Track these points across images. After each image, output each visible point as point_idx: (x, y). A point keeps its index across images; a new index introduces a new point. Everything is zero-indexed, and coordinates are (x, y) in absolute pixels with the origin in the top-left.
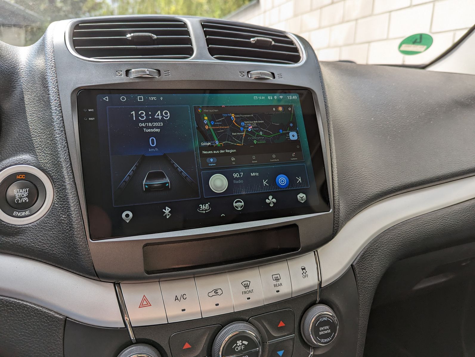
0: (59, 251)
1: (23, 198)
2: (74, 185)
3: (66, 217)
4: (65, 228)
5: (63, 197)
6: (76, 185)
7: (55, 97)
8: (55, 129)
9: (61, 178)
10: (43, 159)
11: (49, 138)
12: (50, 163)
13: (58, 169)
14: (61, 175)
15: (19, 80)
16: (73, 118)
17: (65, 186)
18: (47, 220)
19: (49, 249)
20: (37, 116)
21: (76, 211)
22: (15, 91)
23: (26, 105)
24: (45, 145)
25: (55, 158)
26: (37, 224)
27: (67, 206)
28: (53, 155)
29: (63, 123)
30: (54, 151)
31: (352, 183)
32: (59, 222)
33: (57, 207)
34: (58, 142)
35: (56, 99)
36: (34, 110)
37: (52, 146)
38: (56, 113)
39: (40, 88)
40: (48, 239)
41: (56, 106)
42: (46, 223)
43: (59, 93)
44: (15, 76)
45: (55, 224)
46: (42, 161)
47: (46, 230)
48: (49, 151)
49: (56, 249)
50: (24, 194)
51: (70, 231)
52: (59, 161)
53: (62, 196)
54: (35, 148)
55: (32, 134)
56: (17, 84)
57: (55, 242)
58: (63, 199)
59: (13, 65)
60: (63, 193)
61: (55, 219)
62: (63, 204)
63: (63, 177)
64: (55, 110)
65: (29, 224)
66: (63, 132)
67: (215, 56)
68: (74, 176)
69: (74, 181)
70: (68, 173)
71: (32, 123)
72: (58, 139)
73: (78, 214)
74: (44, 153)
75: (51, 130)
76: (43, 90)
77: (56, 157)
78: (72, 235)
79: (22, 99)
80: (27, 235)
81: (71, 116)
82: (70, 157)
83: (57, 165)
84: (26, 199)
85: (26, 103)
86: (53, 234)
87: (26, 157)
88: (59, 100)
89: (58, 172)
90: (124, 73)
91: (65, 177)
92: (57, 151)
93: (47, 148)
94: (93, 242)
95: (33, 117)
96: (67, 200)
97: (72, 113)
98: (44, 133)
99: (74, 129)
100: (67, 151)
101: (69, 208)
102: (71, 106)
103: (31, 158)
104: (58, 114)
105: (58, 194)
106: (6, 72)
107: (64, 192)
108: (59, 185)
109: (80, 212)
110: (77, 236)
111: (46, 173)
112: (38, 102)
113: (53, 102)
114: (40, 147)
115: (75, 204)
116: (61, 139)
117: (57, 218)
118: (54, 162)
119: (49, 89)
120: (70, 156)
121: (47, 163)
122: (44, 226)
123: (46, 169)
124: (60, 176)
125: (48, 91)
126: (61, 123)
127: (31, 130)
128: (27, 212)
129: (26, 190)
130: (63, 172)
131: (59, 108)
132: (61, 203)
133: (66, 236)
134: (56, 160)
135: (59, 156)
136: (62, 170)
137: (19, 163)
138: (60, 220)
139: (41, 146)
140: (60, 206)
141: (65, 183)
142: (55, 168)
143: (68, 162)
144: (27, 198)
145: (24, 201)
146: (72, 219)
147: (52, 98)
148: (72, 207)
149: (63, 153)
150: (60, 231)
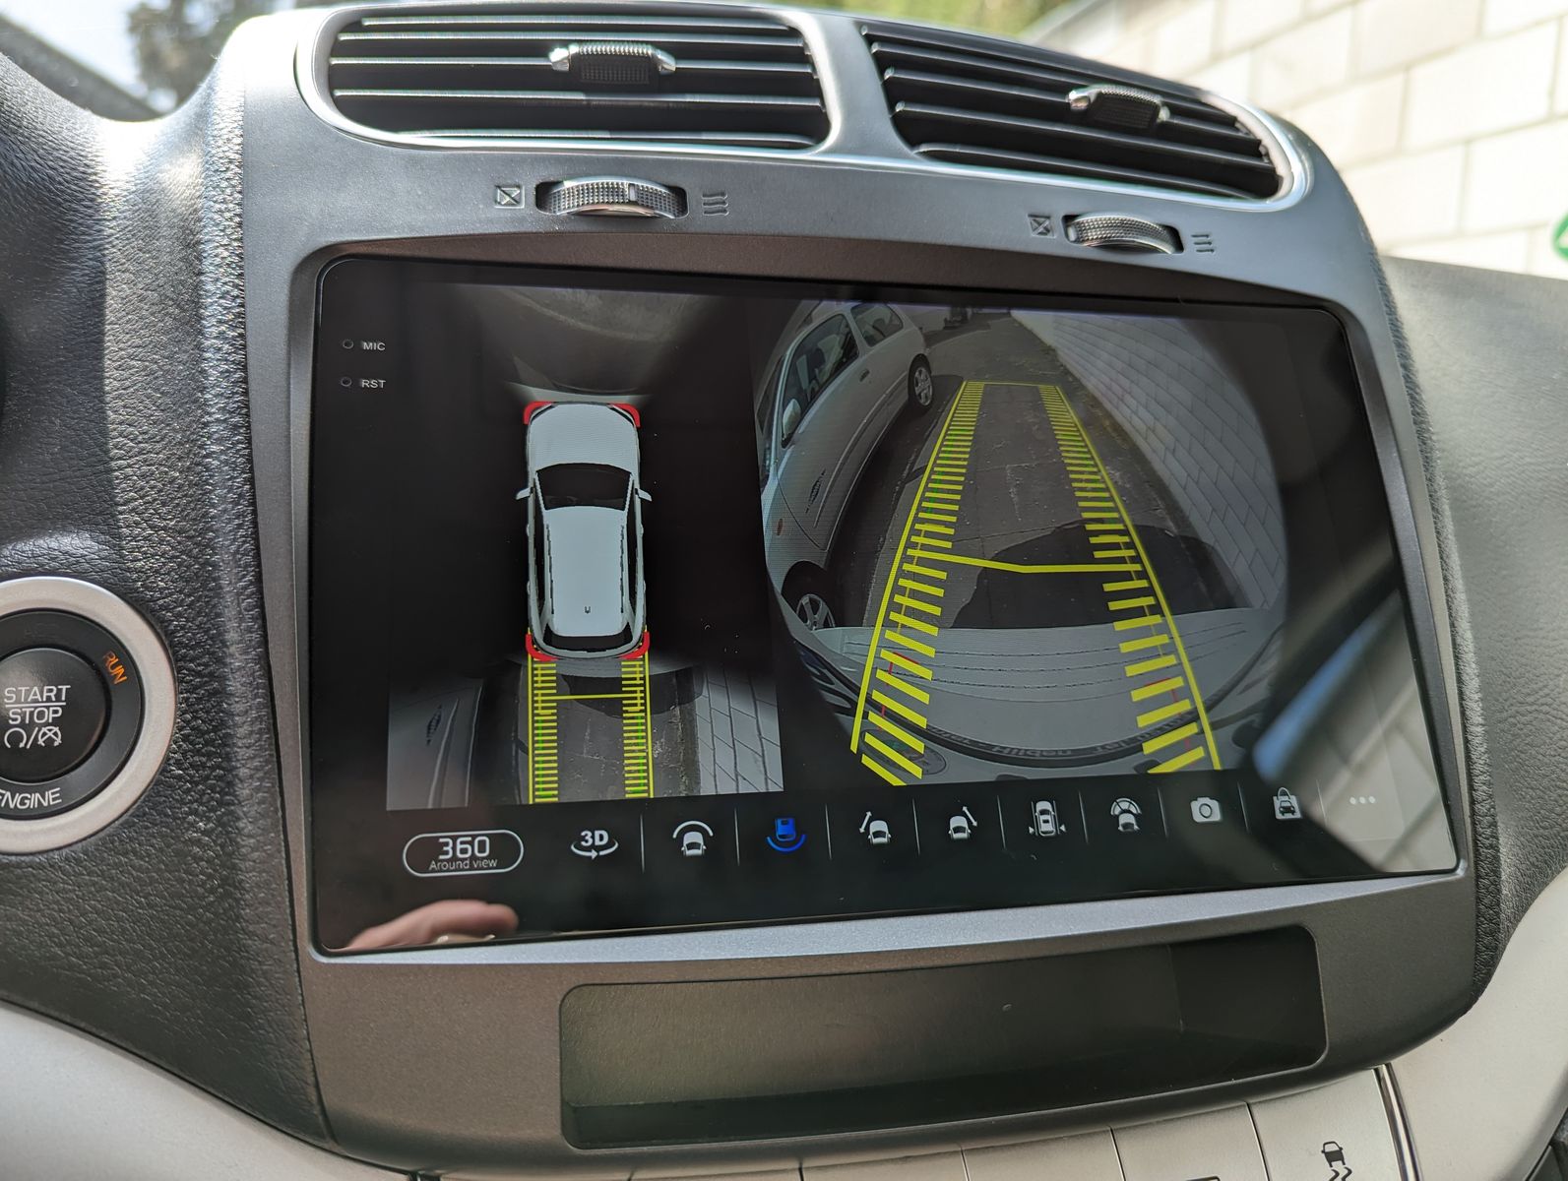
0: (164, 994)
1: (41, 726)
2: (260, 677)
3: (213, 830)
4: (203, 884)
5: (208, 732)
6: (270, 680)
7: (225, 283)
8: (207, 418)
9: (209, 642)
10: (145, 553)
11: (180, 459)
12: (168, 574)
13: (199, 599)
14: (209, 629)
15: (98, 227)
16: (289, 373)
17: (223, 679)
18: (131, 839)
19: (124, 978)
20: (144, 370)
21: (259, 804)
22: (73, 269)
23: (108, 327)
24: (160, 491)
25: (191, 551)
26: (85, 853)
27: (219, 778)
28: (188, 537)
29: (246, 393)
30: (193, 515)
31: (1528, 740)
32: (178, 853)
33: (179, 778)
34: (212, 476)
35: (228, 292)
36: (138, 341)
37: (186, 496)
38: (220, 349)
39: (171, 253)
40: (124, 931)
41: (226, 322)
42: (125, 854)
43: (241, 267)
44: (82, 209)
45: (163, 862)
46: (139, 564)
47: (123, 885)
48: (174, 517)
49: (151, 983)
50: (48, 707)
51: (221, 898)
52: (207, 563)
53: (204, 728)
54: (117, 504)
55: (116, 447)
56: (89, 241)
57: (152, 949)
58: (207, 743)
59: (82, 169)
60: (207, 712)
61: (163, 836)
62: (203, 766)
63: (219, 639)
64: (215, 338)
65: (52, 850)
66: (239, 434)
67: (924, 148)
68: (265, 636)
69: (265, 661)
70: (242, 620)
71: (119, 397)
72: (216, 463)
73: (263, 816)
74: (152, 527)
75: (189, 426)
76: (181, 260)
77: (198, 544)
78: (230, 918)
79: (95, 304)
80: (37, 904)
81: (284, 366)
82: (257, 548)
83: (201, 582)
84: (50, 734)
85: (110, 317)
86: (151, 906)
87: (77, 542)
88: (238, 297)
89: (199, 614)
90: (527, 193)
91: (228, 637)
92: (204, 516)
93: (164, 504)
94: (324, 960)
95: (126, 374)
96: (225, 745)
97: (289, 353)
98: (162, 439)
99: (289, 422)
100: (250, 517)
101: (230, 784)
102: (287, 320)
103: (96, 546)
104: (229, 354)
105: (188, 716)
106: (50, 191)
107: (213, 707)
108: (199, 674)
109: (276, 811)
110: (251, 928)
111: (149, 616)
112: (155, 308)
113: (212, 304)
114: (136, 500)
115: (256, 769)
116: (226, 463)
117: (172, 831)
118: (188, 567)
119: (205, 251)
120: (257, 539)
121: (157, 572)
122: (117, 866)
123: (153, 600)
124: (206, 632)
125: (200, 261)
126: (233, 393)
127: (111, 427)
128: (49, 794)
129: (59, 691)
130: (218, 615)
131: (233, 328)
132: (196, 758)
133: (201, 925)
134: (196, 558)
135: (210, 540)
136: (214, 606)
137: (42, 565)
138: (184, 842)
139: (142, 498)
140: (192, 776)
141: (225, 665)
142: (189, 596)
143: (247, 566)
144: (56, 729)
145: (41, 742)
146: (237, 843)
147: (210, 287)
148: (241, 781)
149: (229, 528)
150: (179, 899)
